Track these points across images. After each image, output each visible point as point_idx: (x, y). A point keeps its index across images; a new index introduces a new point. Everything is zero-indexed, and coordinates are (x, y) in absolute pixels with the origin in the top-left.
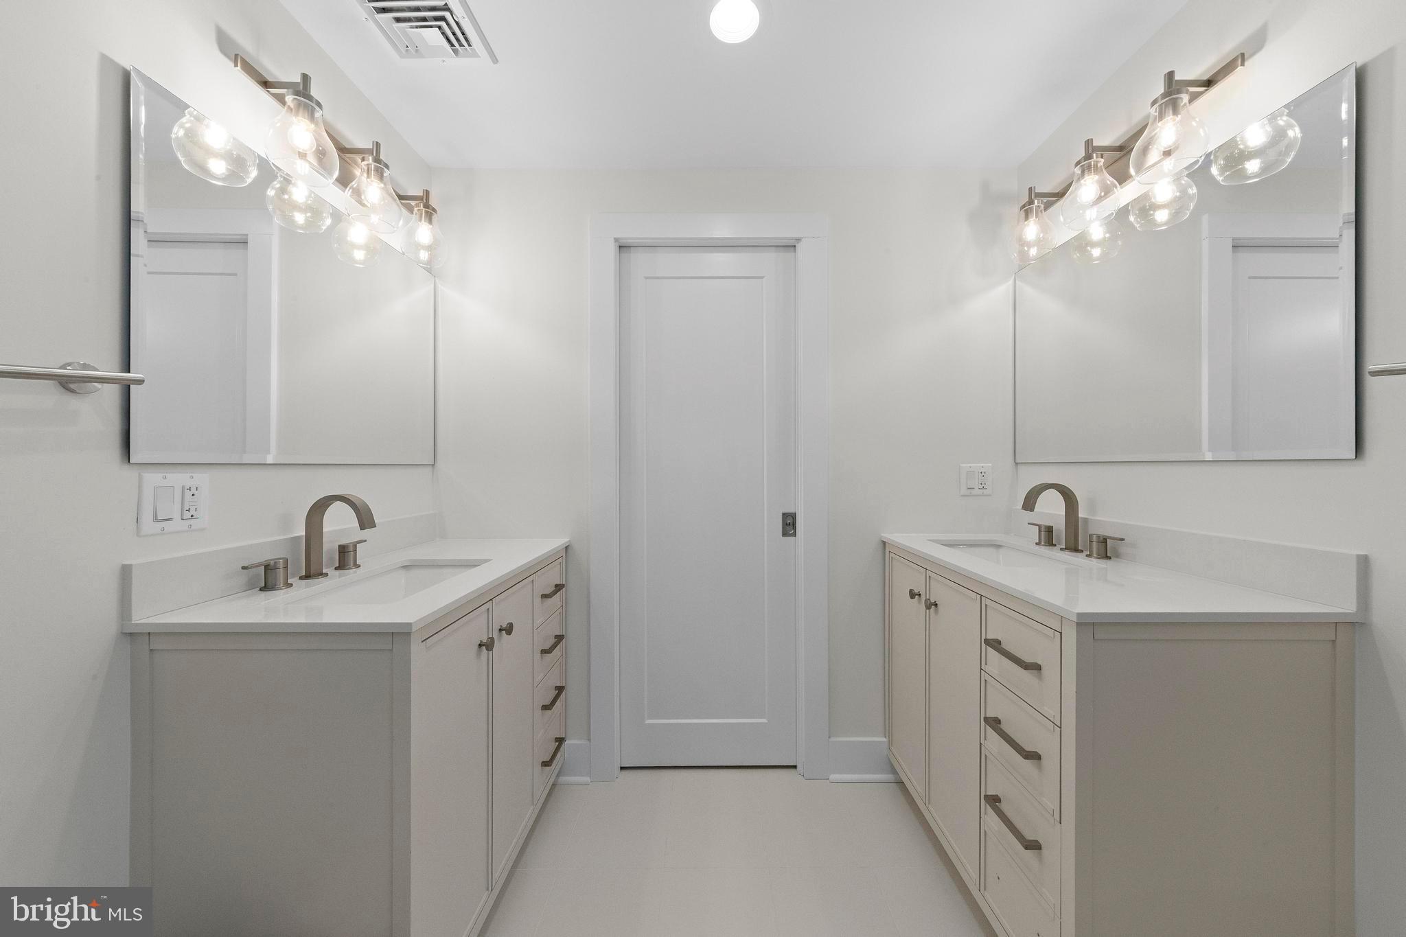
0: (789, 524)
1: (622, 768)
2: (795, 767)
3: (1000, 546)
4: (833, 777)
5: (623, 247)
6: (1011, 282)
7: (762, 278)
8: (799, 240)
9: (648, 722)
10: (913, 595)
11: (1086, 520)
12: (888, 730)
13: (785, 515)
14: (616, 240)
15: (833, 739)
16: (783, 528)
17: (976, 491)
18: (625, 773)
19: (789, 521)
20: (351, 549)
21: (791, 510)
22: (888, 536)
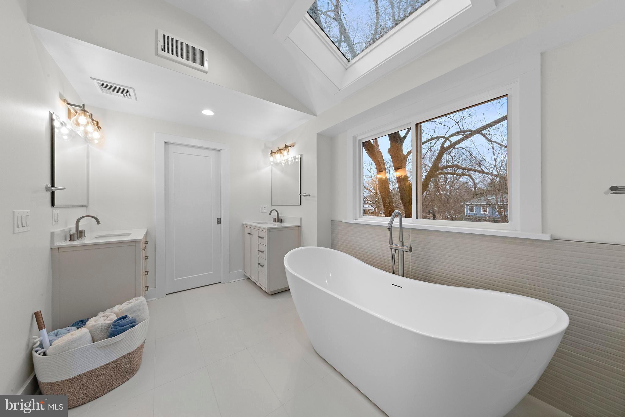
0: (219, 221)
1: (166, 294)
2: (221, 282)
3: (267, 223)
4: (230, 282)
5: (165, 143)
6: (270, 166)
7: (211, 157)
8: (221, 150)
9: (175, 279)
10: (248, 234)
11: (280, 216)
12: (244, 268)
13: (218, 219)
14: (164, 141)
15: (230, 273)
16: (217, 222)
17: (264, 212)
18: (167, 295)
19: (219, 220)
20: (83, 232)
21: (219, 217)
22: (243, 222)
